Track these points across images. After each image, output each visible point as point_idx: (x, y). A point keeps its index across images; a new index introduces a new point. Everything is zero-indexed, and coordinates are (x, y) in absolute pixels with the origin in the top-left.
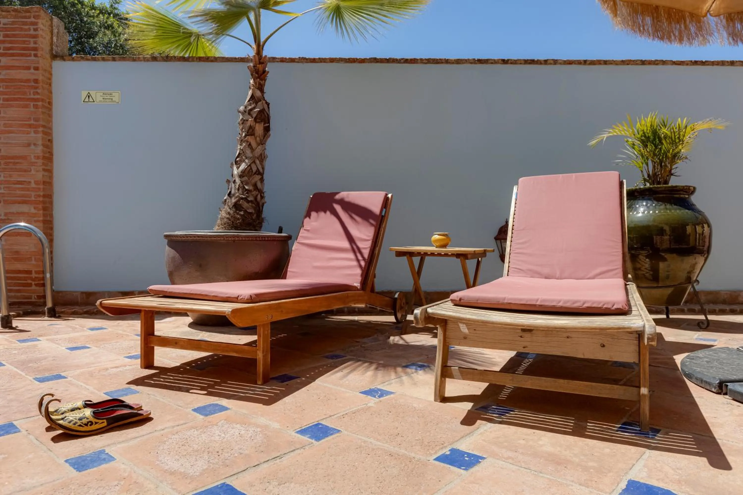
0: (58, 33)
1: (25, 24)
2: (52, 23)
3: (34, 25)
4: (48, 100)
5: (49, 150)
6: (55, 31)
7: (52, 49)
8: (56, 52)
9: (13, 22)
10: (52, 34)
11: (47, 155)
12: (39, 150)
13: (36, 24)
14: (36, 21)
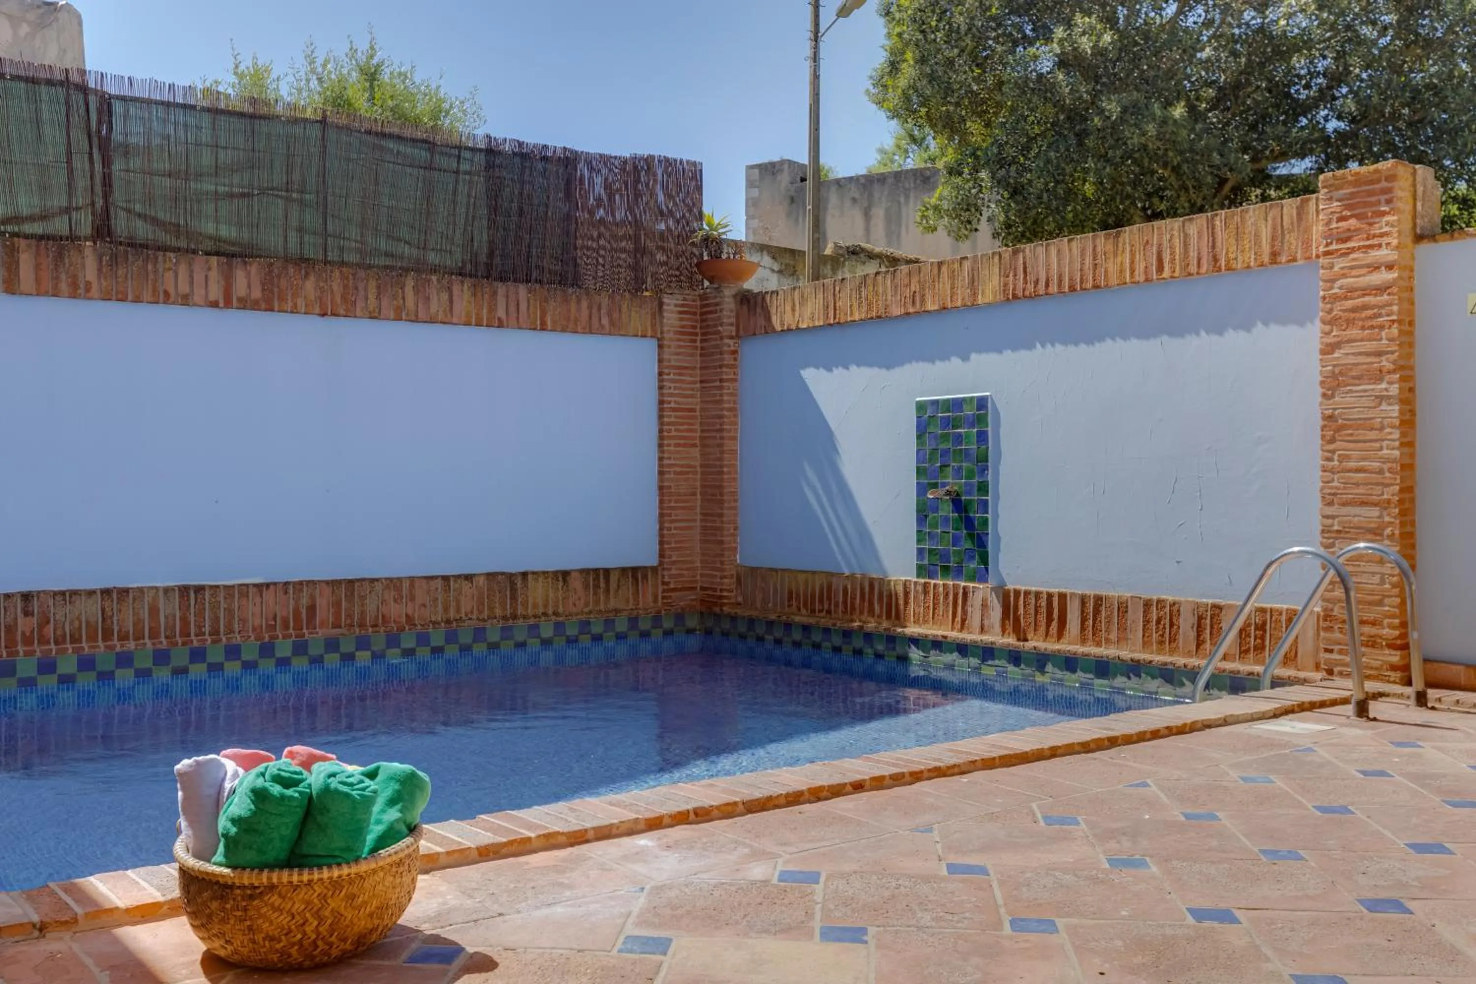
0: (1424, 192)
1: (1371, 193)
2: (1415, 180)
3: (1386, 193)
4: (1407, 319)
5: (1408, 407)
6: (1420, 189)
7: (1415, 225)
8: (1422, 228)
9: (1352, 193)
10: (1415, 199)
11: (1407, 417)
12: (1394, 410)
13: (1389, 191)
14: (1390, 185)
